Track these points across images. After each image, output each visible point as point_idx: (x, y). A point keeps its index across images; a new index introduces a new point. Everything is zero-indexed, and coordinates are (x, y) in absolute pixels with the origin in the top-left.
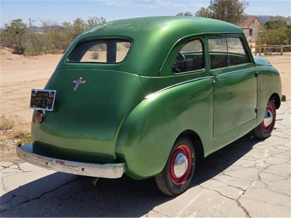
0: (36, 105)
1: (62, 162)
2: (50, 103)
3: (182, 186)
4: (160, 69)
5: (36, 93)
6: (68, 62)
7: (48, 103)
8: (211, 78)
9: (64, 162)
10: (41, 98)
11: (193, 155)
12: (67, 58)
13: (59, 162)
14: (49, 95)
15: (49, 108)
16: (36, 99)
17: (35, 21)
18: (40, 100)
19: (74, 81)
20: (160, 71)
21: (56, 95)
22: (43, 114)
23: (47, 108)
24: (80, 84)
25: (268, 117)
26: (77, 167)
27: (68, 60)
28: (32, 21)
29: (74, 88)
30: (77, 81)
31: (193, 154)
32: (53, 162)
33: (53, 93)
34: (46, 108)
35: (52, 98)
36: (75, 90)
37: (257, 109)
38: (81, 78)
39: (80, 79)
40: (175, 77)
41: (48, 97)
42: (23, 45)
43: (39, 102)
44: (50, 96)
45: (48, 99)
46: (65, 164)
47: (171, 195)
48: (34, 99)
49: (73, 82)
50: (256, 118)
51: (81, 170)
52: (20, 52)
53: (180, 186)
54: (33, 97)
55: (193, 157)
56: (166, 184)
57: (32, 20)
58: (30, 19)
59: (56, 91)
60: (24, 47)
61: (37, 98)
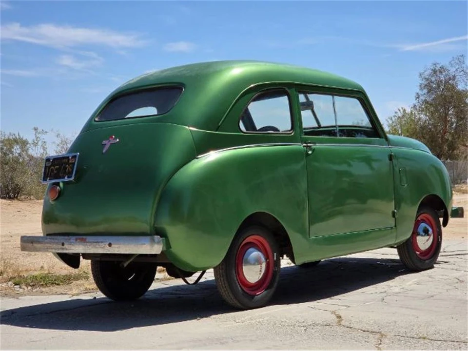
0: (51, 176)
1: (83, 239)
2: (70, 170)
3: (256, 297)
4: (219, 123)
5: (51, 161)
6: (97, 121)
7: (67, 171)
8: (304, 146)
9: (85, 239)
10: (58, 167)
11: (275, 256)
12: (97, 117)
13: (80, 239)
14: (69, 160)
15: (68, 177)
16: (52, 169)
17: (46, 132)
18: (56, 169)
19: (104, 141)
20: (219, 124)
21: (78, 159)
22: (59, 187)
23: (66, 178)
24: (111, 144)
25: (425, 235)
26: (102, 242)
27: (96, 119)
28: (39, 133)
29: (103, 150)
30: (107, 141)
31: (275, 254)
32: (72, 241)
33: (75, 157)
34: (64, 178)
35: (73, 164)
36: (104, 151)
37: (395, 211)
38: (114, 137)
39: (112, 137)
40: (242, 135)
41: (68, 163)
42: (19, 181)
43: (55, 172)
44: (70, 162)
45: (67, 166)
46: (87, 240)
47: (239, 305)
48: (49, 169)
49: (103, 143)
50: (395, 226)
51: (108, 246)
52: (12, 196)
53: (255, 296)
54: (47, 166)
55: (275, 258)
56: (229, 285)
57: (40, 130)
58: (36, 129)
59: (78, 153)
60: (21, 184)
61: (52, 167)
